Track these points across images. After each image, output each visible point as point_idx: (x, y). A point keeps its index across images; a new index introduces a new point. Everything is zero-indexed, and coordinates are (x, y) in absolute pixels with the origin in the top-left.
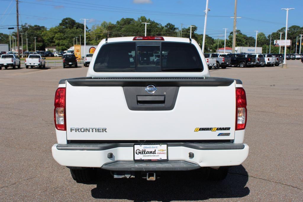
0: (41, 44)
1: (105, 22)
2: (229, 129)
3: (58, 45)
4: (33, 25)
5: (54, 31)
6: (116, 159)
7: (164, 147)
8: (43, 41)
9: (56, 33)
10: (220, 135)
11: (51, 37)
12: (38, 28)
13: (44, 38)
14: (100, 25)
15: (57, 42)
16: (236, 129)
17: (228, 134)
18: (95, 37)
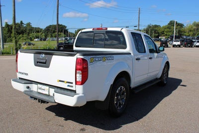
0: (157, 35)
1: (195, 22)
2: (72, 83)
3: (166, 35)
4: (154, 25)
5: (165, 28)
6: (31, 90)
7: (47, 88)
8: (158, 33)
9: (165, 29)
10: (68, 86)
11: (163, 30)
12: (156, 26)
13: (159, 31)
14: (192, 24)
15: (165, 33)
16: (76, 84)
17: (72, 87)
18: (188, 31)
